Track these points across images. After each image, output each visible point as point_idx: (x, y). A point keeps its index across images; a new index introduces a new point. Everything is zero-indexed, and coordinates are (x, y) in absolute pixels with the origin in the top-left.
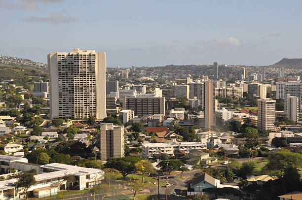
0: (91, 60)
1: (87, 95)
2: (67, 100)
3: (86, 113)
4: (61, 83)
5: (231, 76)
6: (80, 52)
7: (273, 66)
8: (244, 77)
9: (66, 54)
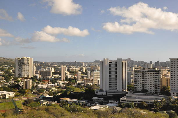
0: (28, 60)
1: (26, 70)
2: (20, 72)
3: (26, 76)
4: (19, 67)
5: (80, 65)
6: (25, 58)
7: (93, 62)
8: (83, 65)
9: (20, 58)
